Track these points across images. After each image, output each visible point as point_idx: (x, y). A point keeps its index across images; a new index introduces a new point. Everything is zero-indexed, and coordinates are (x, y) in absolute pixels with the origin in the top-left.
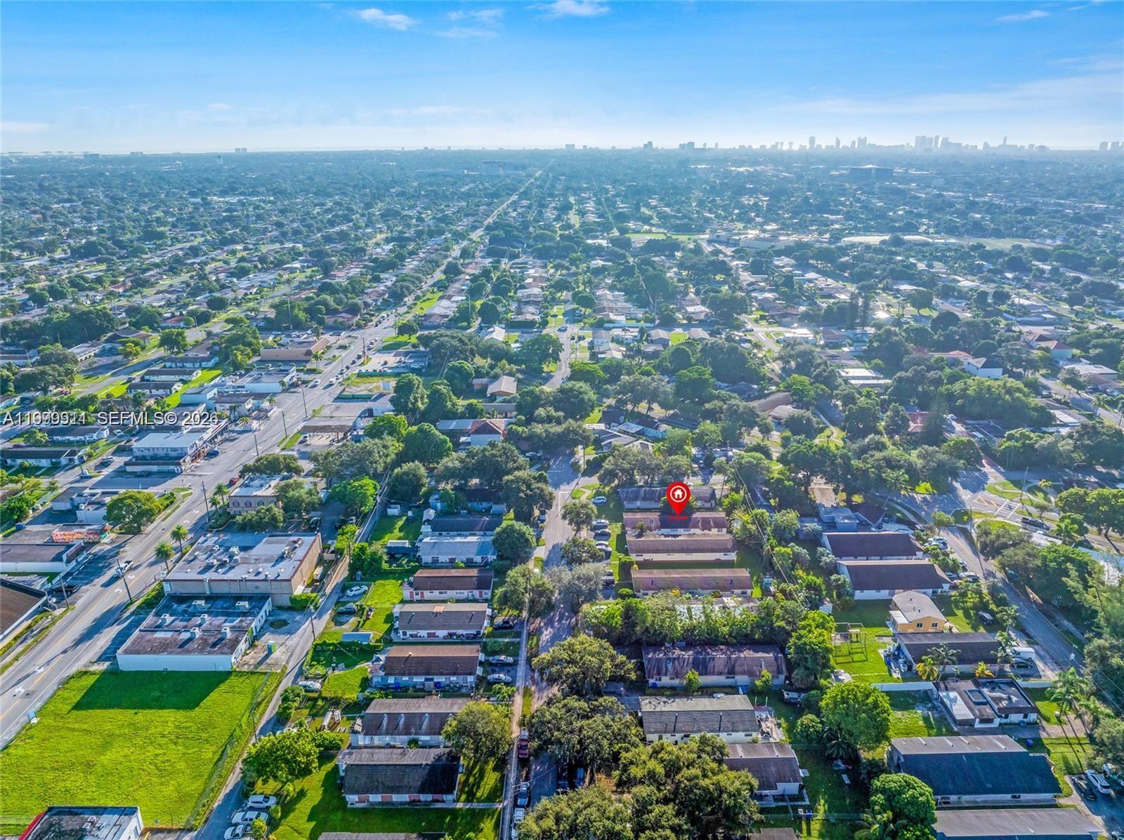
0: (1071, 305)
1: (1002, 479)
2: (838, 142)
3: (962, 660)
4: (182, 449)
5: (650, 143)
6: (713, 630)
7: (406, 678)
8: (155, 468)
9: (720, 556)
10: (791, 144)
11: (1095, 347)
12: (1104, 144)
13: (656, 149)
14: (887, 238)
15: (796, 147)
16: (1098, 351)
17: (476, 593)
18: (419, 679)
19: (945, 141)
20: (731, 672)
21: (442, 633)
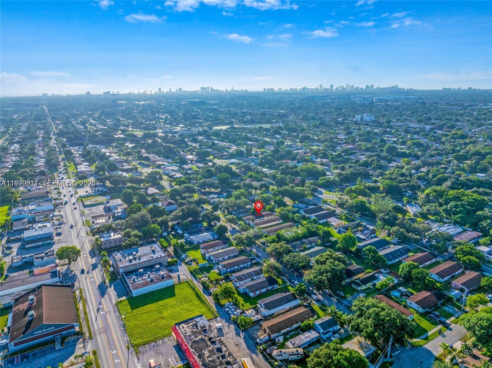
0: (301, 143)
1: (325, 191)
2: (170, 90)
3: (355, 228)
4: (49, 233)
5: (89, 92)
6: (298, 236)
7: (232, 268)
8: (40, 243)
9: (278, 222)
10: (151, 91)
11: (320, 154)
12: (265, 89)
13: (93, 95)
14: (229, 126)
15: (153, 92)
16: (321, 155)
17: (224, 246)
18: (236, 268)
19: (211, 88)
20: (311, 243)
21: (226, 257)
